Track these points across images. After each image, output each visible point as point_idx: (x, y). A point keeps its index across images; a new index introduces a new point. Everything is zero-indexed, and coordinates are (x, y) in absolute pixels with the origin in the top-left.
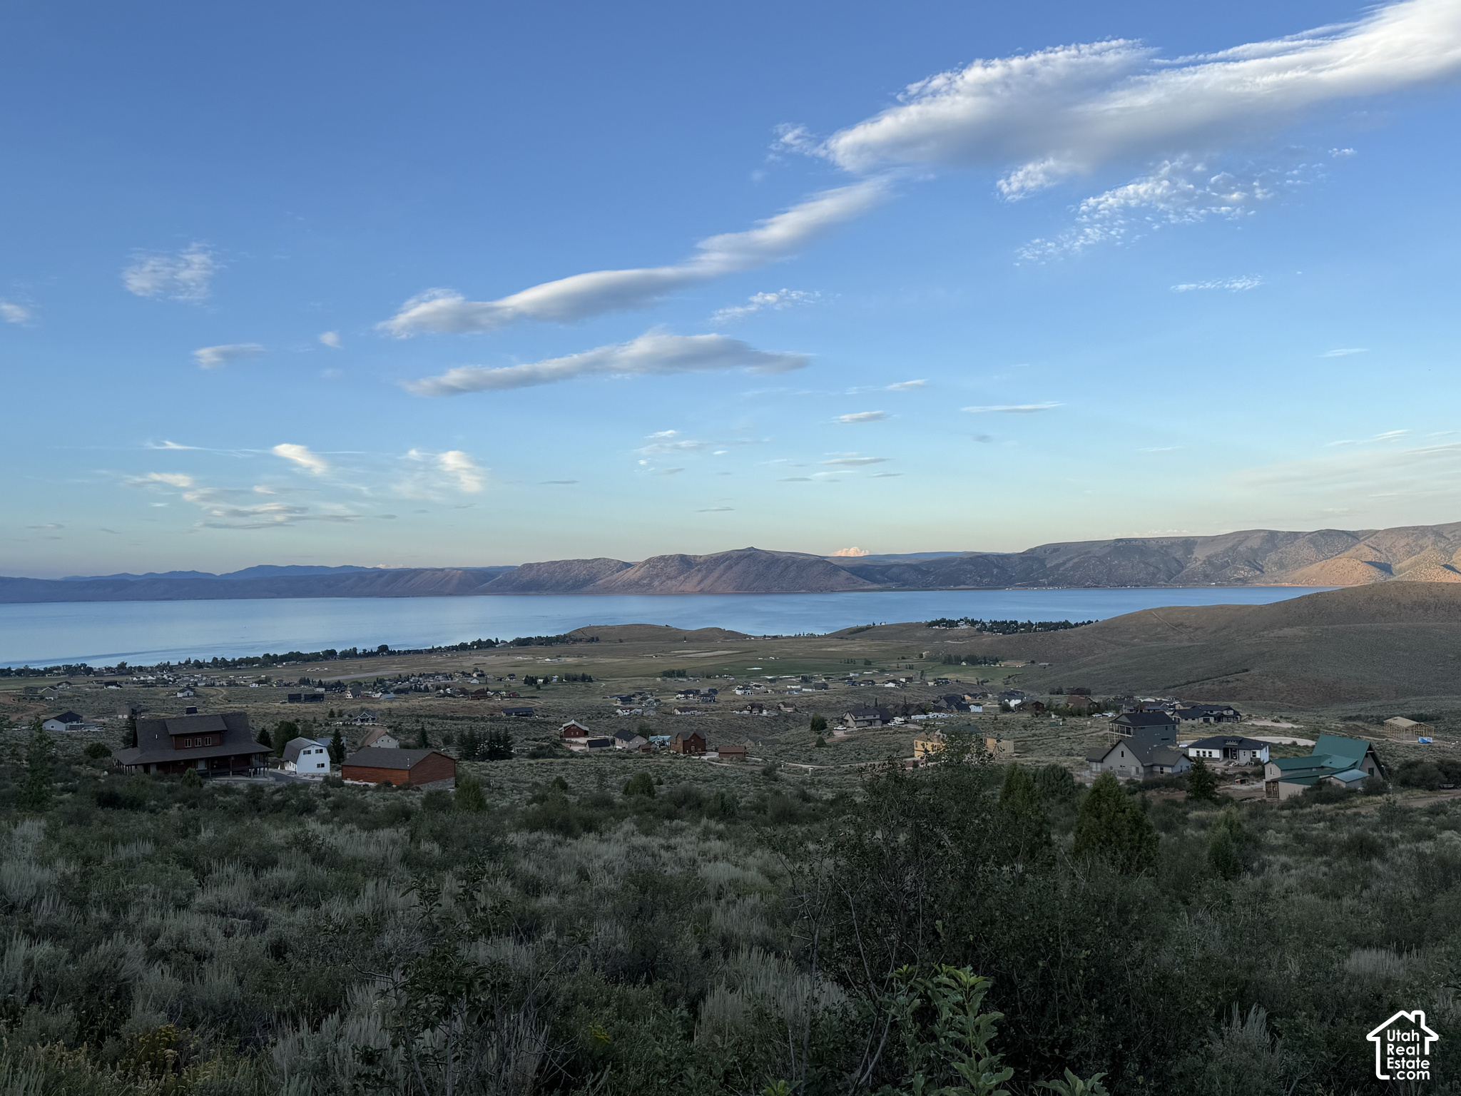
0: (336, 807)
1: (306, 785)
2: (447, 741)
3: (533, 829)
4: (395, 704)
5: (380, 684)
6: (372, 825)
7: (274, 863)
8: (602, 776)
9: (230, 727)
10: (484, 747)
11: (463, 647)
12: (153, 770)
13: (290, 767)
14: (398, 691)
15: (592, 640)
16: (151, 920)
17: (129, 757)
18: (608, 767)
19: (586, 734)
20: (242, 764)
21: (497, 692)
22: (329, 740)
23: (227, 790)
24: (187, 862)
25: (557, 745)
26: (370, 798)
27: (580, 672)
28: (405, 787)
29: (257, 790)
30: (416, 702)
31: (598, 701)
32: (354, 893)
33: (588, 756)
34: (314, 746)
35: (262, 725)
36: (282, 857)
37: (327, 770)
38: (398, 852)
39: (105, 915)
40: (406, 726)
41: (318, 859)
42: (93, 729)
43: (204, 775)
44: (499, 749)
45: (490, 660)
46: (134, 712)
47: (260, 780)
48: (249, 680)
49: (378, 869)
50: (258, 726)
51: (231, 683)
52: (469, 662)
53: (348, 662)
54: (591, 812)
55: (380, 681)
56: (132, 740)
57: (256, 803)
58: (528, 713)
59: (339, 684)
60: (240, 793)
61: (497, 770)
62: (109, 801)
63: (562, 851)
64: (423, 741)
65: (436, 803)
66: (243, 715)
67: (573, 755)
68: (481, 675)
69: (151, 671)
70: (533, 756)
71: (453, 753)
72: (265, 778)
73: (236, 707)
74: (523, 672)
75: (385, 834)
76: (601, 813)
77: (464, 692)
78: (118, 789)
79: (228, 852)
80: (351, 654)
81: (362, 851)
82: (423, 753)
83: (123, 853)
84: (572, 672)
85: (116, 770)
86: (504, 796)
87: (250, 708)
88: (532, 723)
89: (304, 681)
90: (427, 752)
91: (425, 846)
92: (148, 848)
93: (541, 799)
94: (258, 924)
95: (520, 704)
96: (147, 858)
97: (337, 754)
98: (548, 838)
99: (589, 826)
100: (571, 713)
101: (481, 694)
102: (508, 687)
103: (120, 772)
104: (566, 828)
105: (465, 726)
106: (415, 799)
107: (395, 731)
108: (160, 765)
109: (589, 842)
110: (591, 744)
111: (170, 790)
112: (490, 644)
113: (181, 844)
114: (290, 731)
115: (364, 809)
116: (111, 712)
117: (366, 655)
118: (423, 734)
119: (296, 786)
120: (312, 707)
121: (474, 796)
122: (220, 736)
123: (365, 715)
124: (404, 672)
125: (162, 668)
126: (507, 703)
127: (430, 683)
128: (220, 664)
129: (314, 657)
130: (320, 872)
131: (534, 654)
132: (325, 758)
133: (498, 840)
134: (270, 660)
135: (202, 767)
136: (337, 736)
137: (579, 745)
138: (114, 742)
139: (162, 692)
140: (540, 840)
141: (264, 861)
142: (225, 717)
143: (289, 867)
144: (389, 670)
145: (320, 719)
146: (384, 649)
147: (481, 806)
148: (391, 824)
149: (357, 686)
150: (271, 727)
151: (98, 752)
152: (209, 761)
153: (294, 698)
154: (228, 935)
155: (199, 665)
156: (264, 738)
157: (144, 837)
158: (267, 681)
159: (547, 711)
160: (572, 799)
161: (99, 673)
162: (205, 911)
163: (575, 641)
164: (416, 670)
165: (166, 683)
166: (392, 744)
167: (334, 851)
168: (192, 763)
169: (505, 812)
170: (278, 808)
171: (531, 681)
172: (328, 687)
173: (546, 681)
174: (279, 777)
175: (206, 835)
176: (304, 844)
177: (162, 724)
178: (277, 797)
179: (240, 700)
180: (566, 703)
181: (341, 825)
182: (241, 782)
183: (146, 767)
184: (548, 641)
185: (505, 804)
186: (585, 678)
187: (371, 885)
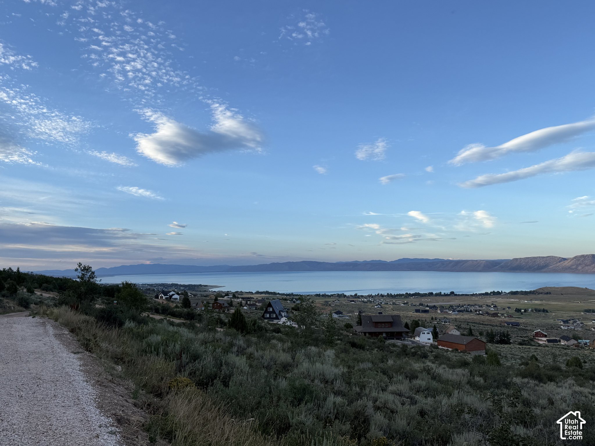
0: (436, 357)
1: (424, 346)
2: (481, 334)
3: (524, 377)
4: (458, 317)
5: (451, 307)
6: (453, 366)
7: (417, 377)
8: (555, 356)
9: (394, 321)
10: (498, 338)
11: (486, 294)
12: (367, 335)
13: (417, 339)
14: (459, 311)
15: (547, 293)
16: (374, 394)
17: (359, 329)
18: (558, 353)
19: (546, 336)
20: (399, 335)
21: (503, 315)
22: (432, 329)
23: (394, 345)
24: (384, 372)
25: (532, 340)
26: (450, 355)
27: (542, 308)
28: (464, 352)
29: (405, 346)
30: (466, 316)
31: (551, 321)
32: (450, 395)
33: (547, 346)
34: (426, 331)
35: (406, 321)
36: (420, 375)
37: (431, 341)
38: (465, 380)
39: (358, 389)
40: (463, 326)
41: (434, 378)
42: (347, 318)
43: (386, 339)
44: (504, 340)
45: (499, 300)
46: (360, 312)
47: (406, 342)
48: (400, 302)
49: (458, 385)
50: (404, 321)
51: (394, 304)
52: (489, 300)
53: (438, 298)
54: (551, 373)
55: (451, 306)
56: (360, 323)
57: (405, 352)
58: (517, 324)
59: (434, 306)
60: (399, 347)
61: (504, 349)
62: (354, 345)
63: (539, 389)
64: (471, 333)
65: (478, 360)
66: (399, 316)
67: (540, 345)
68: (495, 307)
69: (365, 297)
70: (520, 344)
71: (484, 340)
72: (408, 342)
73: (396, 313)
74: (514, 306)
75: (459, 371)
76: (556, 373)
77: (488, 313)
78: (356, 341)
79: (399, 370)
80: (439, 295)
81: (450, 377)
82: (471, 338)
83: (362, 366)
84: (538, 307)
85: (355, 334)
86: (508, 360)
87: (401, 313)
88: (520, 329)
89: (421, 304)
90: (473, 338)
91: (477, 379)
92: (370, 365)
93: (527, 364)
94: (413, 402)
95: (513, 320)
96: (370, 369)
97: (435, 335)
98: (532, 382)
99: (551, 379)
100: (538, 326)
101: (495, 315)
102: (507, 313)
103: (356, 334)
104: (539, 379)
105: (489, 328)
106: (469, 358)
107: (459, 328)
108: (370, 333)
109: (550, 387)
110: (549, 341)
111: (373, 343)
112: (499, 293)
113: (381, 365)
114: (416, 324)
115: (449, 359)
116: (352, 312)
117: (446, 295)
118: (471, 330)
119: (420, 347)
120: (424, 315)
121: (495, 359)
122: (391, 324)
123: (446, 320)
124: (461, 303)
125: (370, 296)
126: (507, 319)
127: (472, 309)
128: (390, 296)
129: (425, 295)
130: (434, 384)
131: (520, 299)
132: (430, 336)
133: (509, 380)
134: (408, 295)
135: (384, 335)
136: (435, 328)
137: (543, 341)
138: (354, 323)
139: (370, 305)
140: (528, 383)
141: (412, 376)
142: (392, 316)
143: (422, 380)
144: (455, 302)
145: (428, 320)
146: (452, 293)
147: (498, 363)
148: (460, 367)
149: (442, 308)
150: (409, 322)
151: (348, 326)
152: (387, 333)
153: (417, 311)
154: (403, 404)
155: (382, 296)
156: (407, 326)
157: (368, 361)
158: (407, 303)
159: (526, 324)
160: (541, 366)
161: (348, 297)
162: (393, 393)
163: (539, 293)
164: (466, 303)
165: (371, 302)
166: (457, 333)
167: (439, 375)
168: (381, 333)
169: (509, 368)
170: (414, 354)
171: (518, 310)
172: (431, 307)
173: (525, 311)
174: (413, 342)
175: (390, 362)
176: (428, 371)
177: (370, 317)
178: (413, 350)
179: (397, 310)
180: (536, 322)
181: (440, 364)
182: (399, 343)
183: (365, 333)
184: (526, 293)
185: (509, 364)
186: (544, 311)
187: (456, 392)
